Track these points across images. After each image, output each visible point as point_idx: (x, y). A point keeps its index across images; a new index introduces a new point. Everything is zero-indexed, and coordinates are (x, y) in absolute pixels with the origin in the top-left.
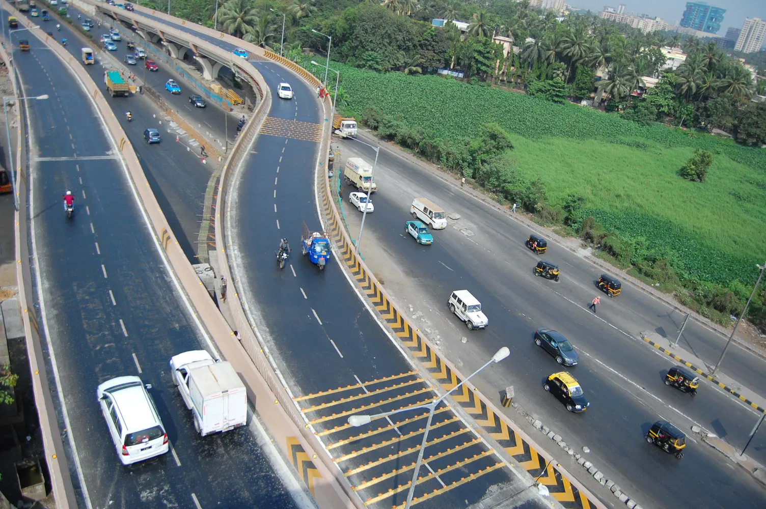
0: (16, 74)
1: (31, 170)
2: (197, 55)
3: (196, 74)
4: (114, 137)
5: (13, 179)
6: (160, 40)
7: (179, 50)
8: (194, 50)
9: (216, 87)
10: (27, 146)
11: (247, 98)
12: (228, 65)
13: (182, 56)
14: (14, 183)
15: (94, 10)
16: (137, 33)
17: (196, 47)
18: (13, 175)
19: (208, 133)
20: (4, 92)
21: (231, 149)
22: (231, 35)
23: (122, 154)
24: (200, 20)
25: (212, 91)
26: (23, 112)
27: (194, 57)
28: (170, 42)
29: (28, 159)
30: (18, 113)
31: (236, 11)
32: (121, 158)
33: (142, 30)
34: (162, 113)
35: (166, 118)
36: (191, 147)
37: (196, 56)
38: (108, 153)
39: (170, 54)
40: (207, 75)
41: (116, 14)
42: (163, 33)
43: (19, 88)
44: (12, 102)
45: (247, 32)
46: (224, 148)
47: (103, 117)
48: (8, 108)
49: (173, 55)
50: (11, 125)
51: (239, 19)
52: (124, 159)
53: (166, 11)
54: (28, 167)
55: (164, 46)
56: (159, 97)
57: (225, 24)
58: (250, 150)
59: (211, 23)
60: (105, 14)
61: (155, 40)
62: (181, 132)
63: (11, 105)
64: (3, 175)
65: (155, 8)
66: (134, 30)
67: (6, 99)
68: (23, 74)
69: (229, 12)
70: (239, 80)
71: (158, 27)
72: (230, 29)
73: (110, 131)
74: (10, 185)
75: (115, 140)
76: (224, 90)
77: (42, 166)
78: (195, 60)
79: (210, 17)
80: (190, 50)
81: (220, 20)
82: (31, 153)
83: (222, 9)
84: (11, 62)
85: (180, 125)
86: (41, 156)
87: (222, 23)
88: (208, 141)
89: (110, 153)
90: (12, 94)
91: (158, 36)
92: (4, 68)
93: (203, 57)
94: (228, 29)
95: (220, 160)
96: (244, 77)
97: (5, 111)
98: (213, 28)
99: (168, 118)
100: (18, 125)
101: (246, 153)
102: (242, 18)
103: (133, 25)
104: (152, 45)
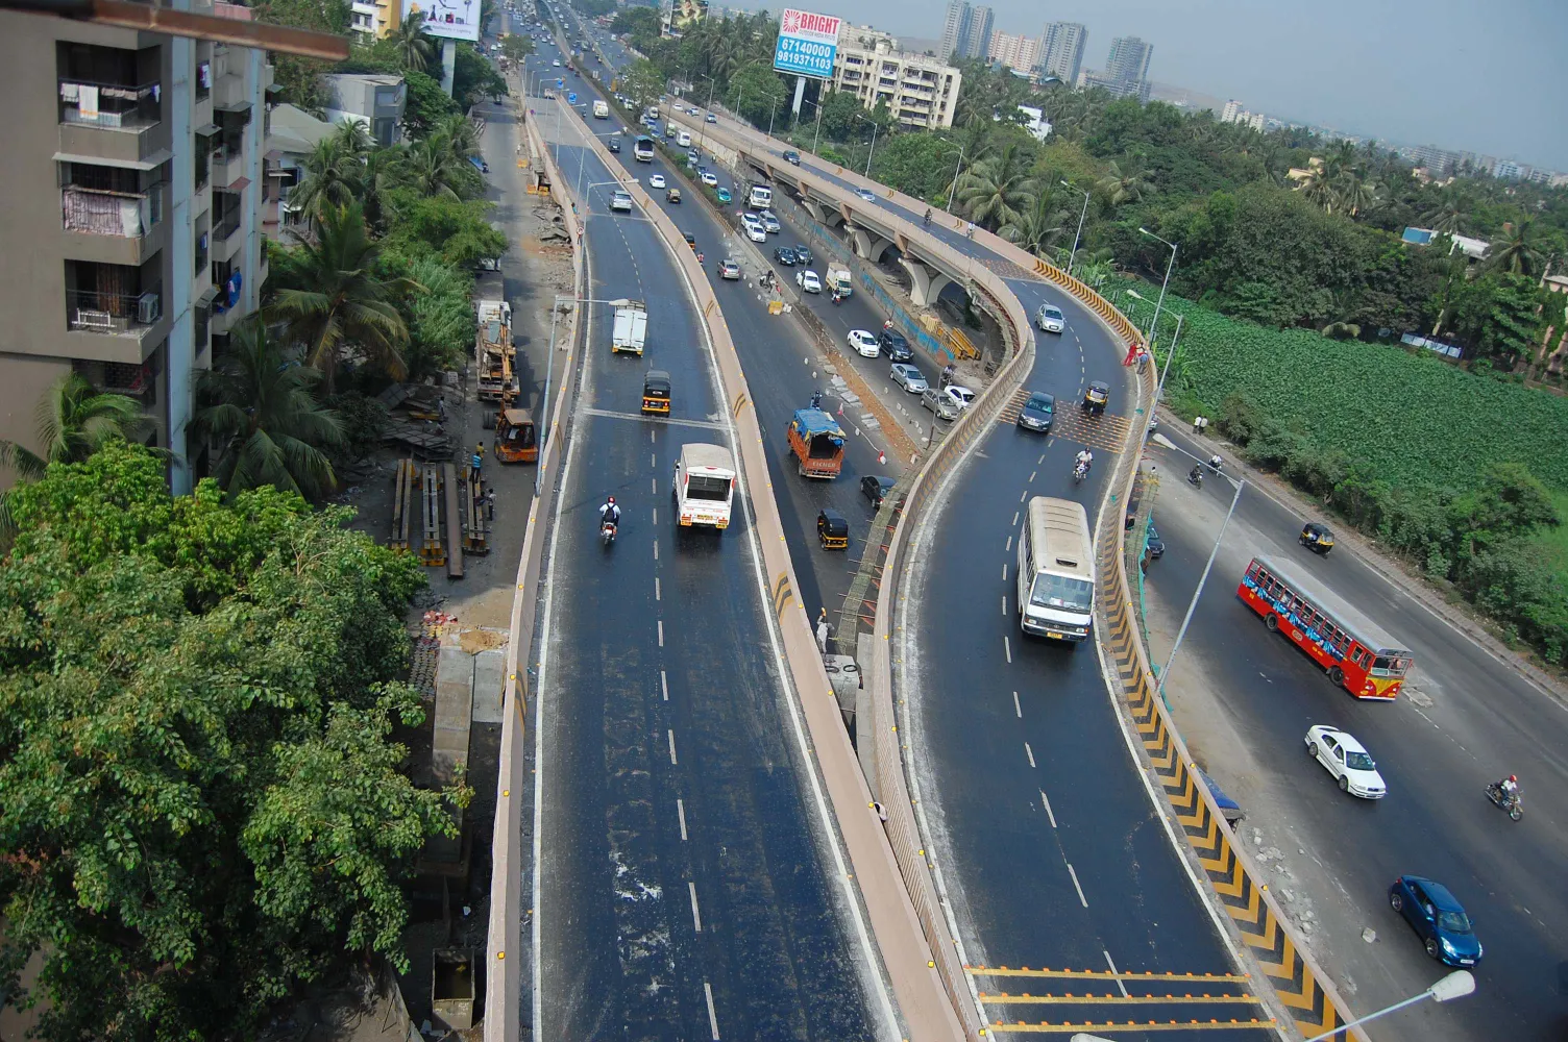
0: (585, 256)
1: (575, 427)
2: (905, 256)
3: (896, 292)
4: (726, 390)
5: (543, 439)
6: (843, 222)
7: (873, 243)
8: (903, 249)
9: (931, 321)
10: (577, 385)
11: (986, 349)
12: (961, 281)
13: (876, 256)
14: (542, 446)
15: (736, 159)
16: (803, 206)
17: (905, 240)
18: (543, 433)
19: (899, 406)
20: (560, 287)
21: (939, 443)
22: (977, 225)
23: (734, 423)
24: (922, 192)
25: (921, 327)
26: (582, 325)
27: (899, 260)
28: (859, 227)
29: (573, 409)
30: (573, 326)
31: (993, 181)
32: (732, 431)
33: (813, 201)
34: (822, 358)
35: (826, 367)
36: (863, 427)
37: (902, 258)
38: (710, 417)
39: (855, 251)
40: (918, 296)
41: (771, 168)
42: (849, 210)
43: (585, 284)
44: (567, 307)
45: (1008, 222)
46: (925, 439)
47: (715, 352)
48: (561, 315)
49: (861, 253)
50: (558, 346)
51: (997, 196)
52: (737, 434)
53: (862, 171)
54: (570, 423)
55: (848, 234)
56: (821, 325)
57: (968, 205)
58: (975, 450)
59: (941, 198)
60: (753, 167)
61: (833, 221)
62: (850, 397)
63: (565, 312)
64: (528, 430)
65: (843, 165)
66: (799, 200)
67: (560, 300)
68: (594, 259)
69: (979, 180)
70: (977, 312)
71: (841, 197)
72: (976, 212)
73: (722, 378)
74: (536, 450)
75: (728, 396)
76: (946, 329)
77: (594, 424)
78: (901, 265)
79: (941, 188)
80: (894, 246)
81: (960, 196)
82: (580, 399)
83: (967, 176)
84: (580, 236)
85: (849, 384)
86: (595, 406)
87: (963, 202)
88: (897, 420)
89: (714, 417)
90: (571, 292)
91: (840, 214)
92: (567, 246)
93: (916, 261)
94: (972, 212)
95: (913, 461)
96: (989, 308)
97: (554, 320)
98: (945, 210)
99: (830, 368)
100: (570, 347)
101: (966, 454)
102: (1003, 195)
103: (798, 191)
104: (826, 231)
